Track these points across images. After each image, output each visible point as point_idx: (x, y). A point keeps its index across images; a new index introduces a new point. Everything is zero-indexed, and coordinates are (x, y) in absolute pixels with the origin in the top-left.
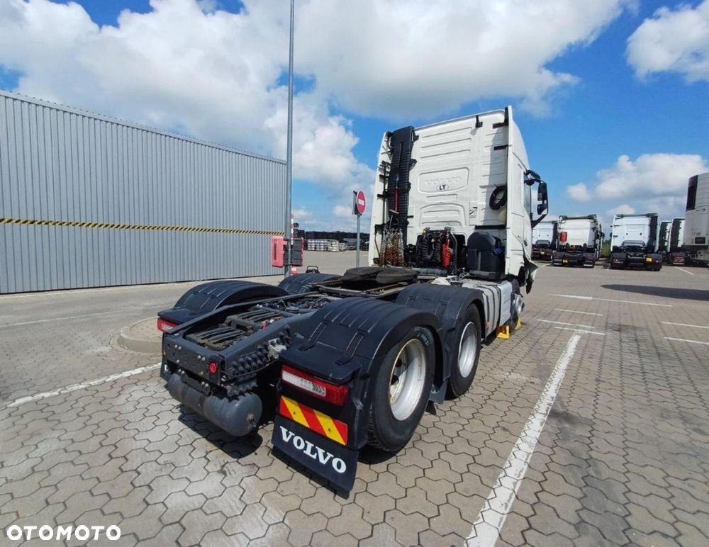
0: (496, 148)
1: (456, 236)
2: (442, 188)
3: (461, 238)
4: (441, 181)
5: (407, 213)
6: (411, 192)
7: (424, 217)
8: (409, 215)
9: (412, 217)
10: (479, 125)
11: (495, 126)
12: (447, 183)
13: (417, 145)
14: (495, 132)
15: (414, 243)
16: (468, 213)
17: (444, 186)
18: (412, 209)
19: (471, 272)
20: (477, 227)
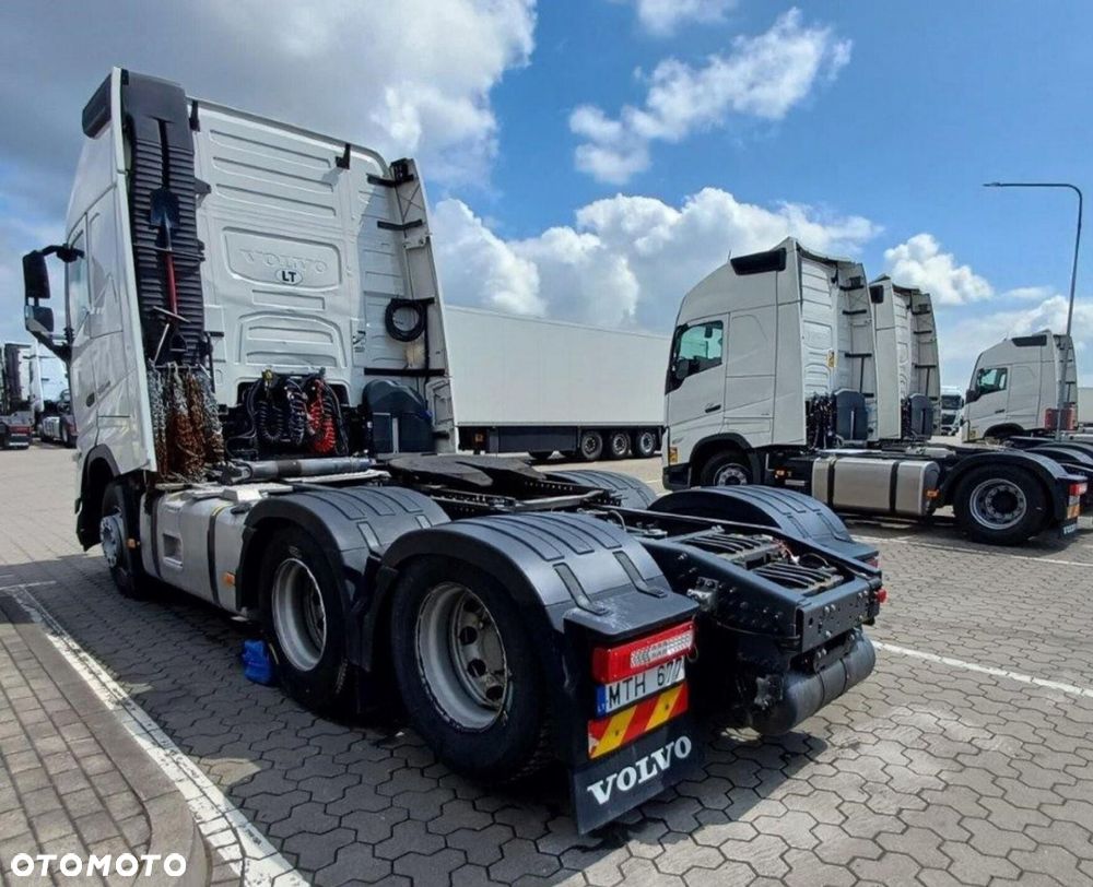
0: (381, 225)
1: (332, 386)
2: (288, 276)
3: (340, 390)
4: (283, 260)
5: (201, 324)
6: (204, 268)
7: (249, 336)
8: (207, 328)
9: (220, 335)
10: (343, 163)
11: (372, 179)
12: (298, 269)
13: (203, 143)
14: (371, 191)
15: (232, 402)
16: (347, 341)
17: (292, 274)
18: (215, 315)
19: (381, 456)
20: (368, 372)
